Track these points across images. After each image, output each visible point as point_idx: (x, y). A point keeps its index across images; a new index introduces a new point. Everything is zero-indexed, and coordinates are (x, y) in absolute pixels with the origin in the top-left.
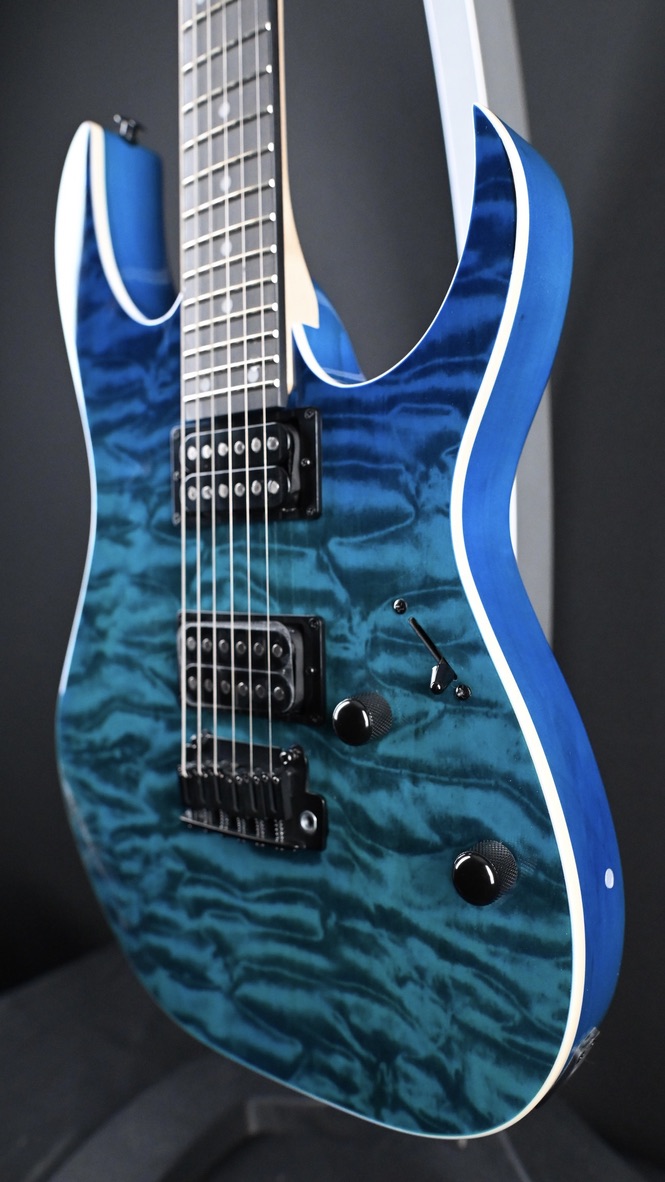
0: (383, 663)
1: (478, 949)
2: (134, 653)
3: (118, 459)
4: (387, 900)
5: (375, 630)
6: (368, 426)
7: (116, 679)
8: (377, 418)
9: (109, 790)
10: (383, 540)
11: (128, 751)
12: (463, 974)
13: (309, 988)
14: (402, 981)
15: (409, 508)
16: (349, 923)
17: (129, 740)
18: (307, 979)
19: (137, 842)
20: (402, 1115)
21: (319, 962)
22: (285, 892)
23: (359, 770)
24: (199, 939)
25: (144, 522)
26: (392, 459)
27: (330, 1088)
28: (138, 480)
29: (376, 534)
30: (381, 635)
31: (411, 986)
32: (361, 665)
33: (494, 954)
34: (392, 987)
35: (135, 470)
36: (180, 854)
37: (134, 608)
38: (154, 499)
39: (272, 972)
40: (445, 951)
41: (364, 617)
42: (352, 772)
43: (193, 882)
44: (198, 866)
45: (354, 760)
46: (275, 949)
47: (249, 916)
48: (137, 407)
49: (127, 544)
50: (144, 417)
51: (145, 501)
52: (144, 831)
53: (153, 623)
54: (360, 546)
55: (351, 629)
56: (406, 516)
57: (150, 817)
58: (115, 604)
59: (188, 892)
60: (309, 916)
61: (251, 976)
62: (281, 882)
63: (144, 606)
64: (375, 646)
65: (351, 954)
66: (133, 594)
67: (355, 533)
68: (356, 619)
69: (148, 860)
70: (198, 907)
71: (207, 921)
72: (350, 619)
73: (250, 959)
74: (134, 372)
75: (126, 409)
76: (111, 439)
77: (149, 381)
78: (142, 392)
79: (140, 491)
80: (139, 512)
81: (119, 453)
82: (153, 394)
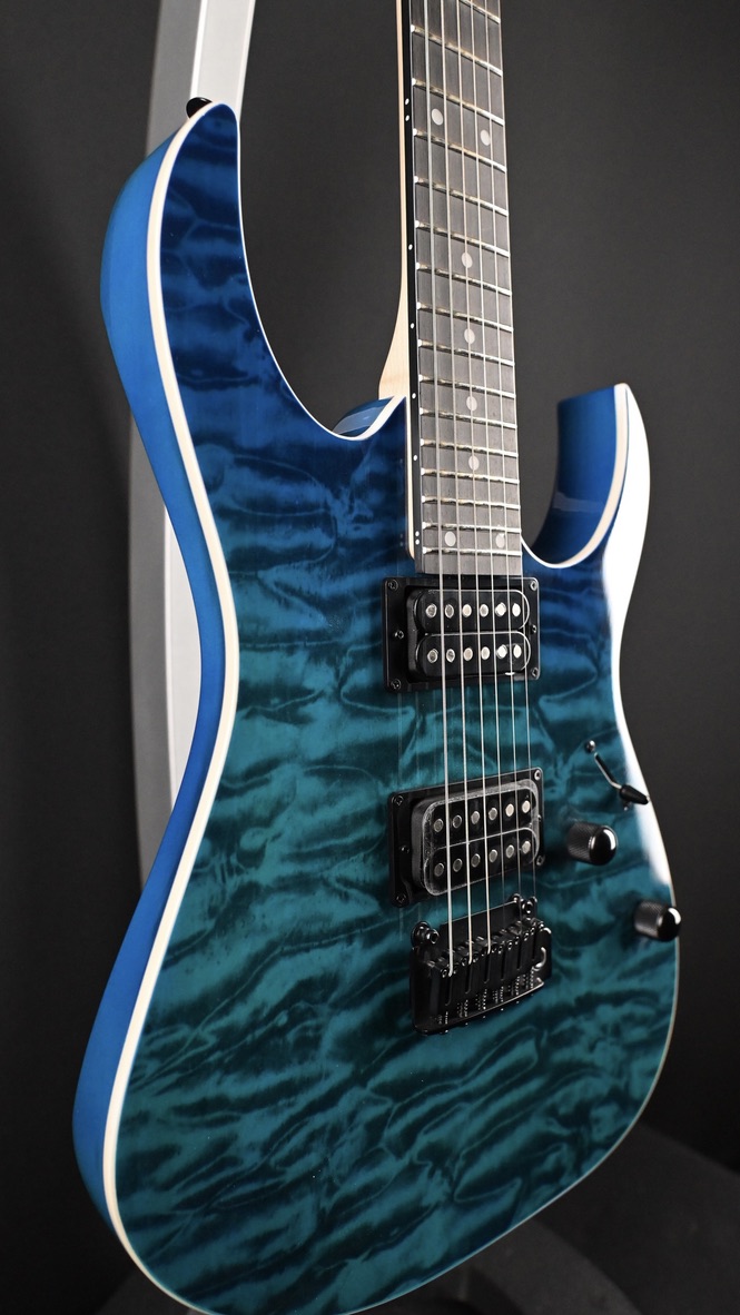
0: (580, 795)
1: (633, 984)
2: (311, 868)
3: (287, 605)
4: (581, 988)
5: (572, 771)
6: (568, 602)
7: (278, 914)
8: (574, 596)
9: (269, 1080)
10: (578, 696)
11: (302, 1005)
12: (627, 1008)
13: (525, 1119)
14: (592, 1048)
15: (593, 669)
16: (557, 1031)
17: (305, 989)
18: (523, 1110)
19: (319, 1120)
20: (597, 1153)
21: (534, 1085)
22: (503, 1044)
23: (563, 892)
24: (411, 1172)
25: (329, 691)
26: (583, 630)
27: (545, 1190)
28: (318, 635)
29: (573, 691)
30: (577, 773)
31: (600, 1045)
32: (563, 801)
33: (642, 980)
34: (587, 1058)
35: (318, 621)
36: (383, 1090)
37: (313, 807)
38: (347, 660)
39: (493, 1135)
40: (617, 999)
41: (565, 761)
42: (558, 896)
43: (402, 1112)
44: (404, 1091)
45: (561, 886)
46: (494, 1109)
47: (468, 1097)
48: (320, 539)
49: (301, 721)
50: (332, 555)
51: (332, 662)
52: (330, 1099)
53: (344, 818)
54: (562, 702)
55: (556, 774)
56: (592, 675)
57: (341, 1072)
58: (279, 807)
59: (394, 1131)
60: (525, 1050)
61: (472, 1158)
62: (501, 1036)
63: (330, 800)
64: (573, 783)
65: (561, 1056)
66: (312, 787)
67: (559, 692)
68: (560, 763)
69: (334, 1134)
70: (410, 1135)
71: (423, 1140)
72: (556, 766)
73: (470, 1142)
74: (314, 492)
75: (299, 538)
76: (272, 575)
77: (338, 509)
78: (327, 522)
79: (323, 648)
80: (320, 678)
81: (286, 595)
82: (346, 528)
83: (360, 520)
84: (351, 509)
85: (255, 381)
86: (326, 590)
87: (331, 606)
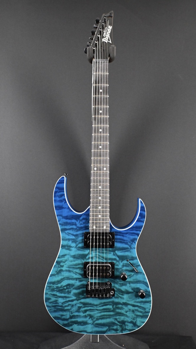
0: (124, 268)
1: (139, 304)
2: (70, 269)
3: (69, 235)
4: (124, 301)
5: (123, 264)
6: (123, 236)
7: (66, 274)
8: (124, 235)
9: (63, 295)
10: (125, 251)
11: (68, 287)
12: (136, 308)
13: (110, 318)
14: (126, 312)
15: (129, 247)
16: (117, 306)
17: (69, 285)
18: (110, 317)
19: (70, 303)
20: (127, 331)
21: (112, 313)
22: (105, 304)
23: (120, 284)
24: (86, 317)
25: (75, 247)
26: (127, 241)
27: (113, 332)
28: (73, 239)
29: (124, 251)
30: (124, 264)
31: (128, 312)
32: (121, 269)
33: (141, 304)
34: (125, 313)
35: (74, 237)
36: (81, 303)
37: (71, 261)
38: (78, 243)
39: (102, 318)
40: (134, 306)
41: (122, 262)
42: (119, 284)
43: (84, 307)
44: (85, 304)
45: (119, 282)
46: (103, 314)
47: (97, 310)
48: (74, 227)
49: (70, 250)
50: (76, 229)
51: (75, 243)
52: (72, 301)
53: (76, 264)
54: (121, 252)
55: (119, 264)
56: (129, 248)
57: (74, 298)
58: (66, 261)
59: (83, 309)
60: (110, 307)
61: (97, 319)
62: (104, 303)
63: (74, 261)
64: (123, 266)
65: (118, 311)
66: (72, 259)
67: (120, 250)
68: (120, 262)
69: (73, 306)
70: (85, 311)
71: (88, 313)
72: (119, 262)
73: (97, 317)
74: (74, 221)
75: (71, 227)
76: (67, 232)
77: (77, 223)
78: (75, 224)
79: (74, 241)
80: (74, 245)
81: (69, 234)
82: (79, 225)
83: (81, 224)
84: (80, 223)
85: (66, 208)
86: (75, 233)
87: (76, 235)
